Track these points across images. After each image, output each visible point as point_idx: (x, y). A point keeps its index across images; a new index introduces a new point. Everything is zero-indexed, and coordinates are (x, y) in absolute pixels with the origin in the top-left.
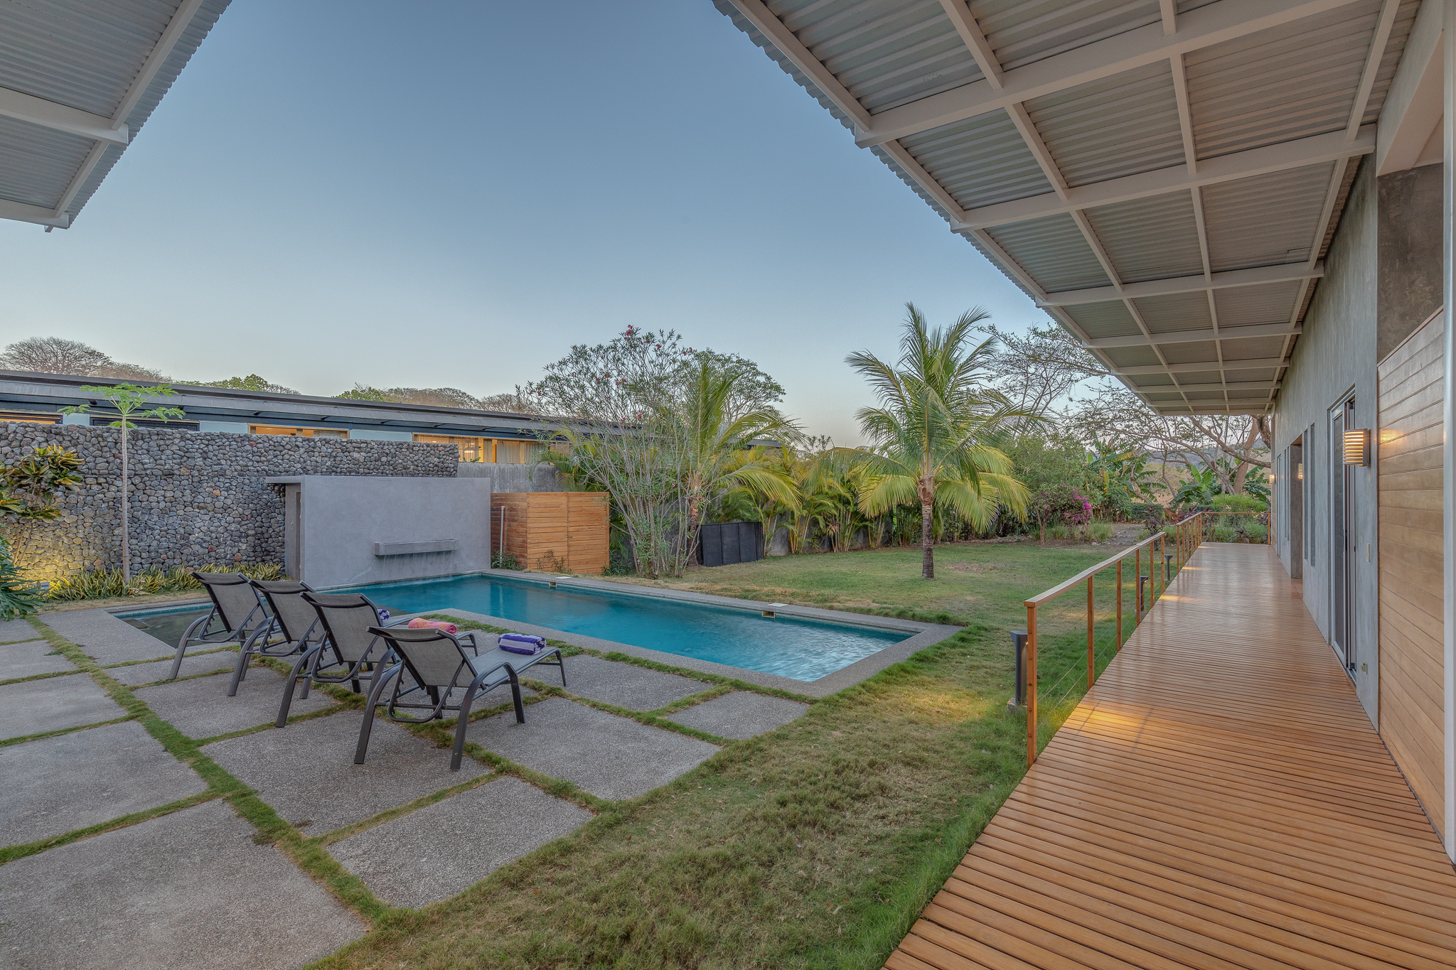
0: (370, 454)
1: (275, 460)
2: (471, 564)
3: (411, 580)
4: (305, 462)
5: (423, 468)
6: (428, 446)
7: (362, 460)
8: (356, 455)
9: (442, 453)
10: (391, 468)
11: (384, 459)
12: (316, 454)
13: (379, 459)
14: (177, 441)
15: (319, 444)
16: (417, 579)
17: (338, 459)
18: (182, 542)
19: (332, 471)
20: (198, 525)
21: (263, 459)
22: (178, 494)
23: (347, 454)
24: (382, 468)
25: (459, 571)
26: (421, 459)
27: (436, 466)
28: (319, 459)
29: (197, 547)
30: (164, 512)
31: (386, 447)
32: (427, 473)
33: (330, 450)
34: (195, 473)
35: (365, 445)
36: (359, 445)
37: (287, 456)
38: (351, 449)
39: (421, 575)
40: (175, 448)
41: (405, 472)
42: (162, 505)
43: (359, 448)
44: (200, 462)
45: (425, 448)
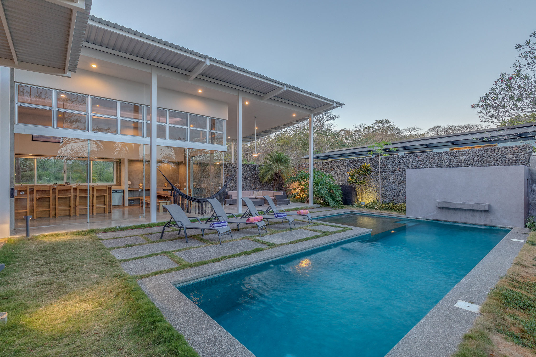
0: (468, 157)
1: (426, 163)
2: (506, 221)
3: (458, 223)
4: (438, 163)
5: (501, 162)
6: (505, 148)
7: (463, 160)
8: (461, 158)
9: (517, 151)
10: (480, 163)
11: (475, 159)
12: (442, 159)
13: (472, 159)
14: (397, 159)
15: (443, 154)
16: (462, 223)
17: (452, 160)
18: (398, 194)
19: (450, 166)
20: (402, 188)
21: (422, 163)
22: (397, 177)
23: (456, 158)
24: (474, 163)
25: (494, 224)
26: (500, 156)
27: (511, 159)
28: (443, 162)
29: (402, 196)
30: (393, 183)
31: (477, 152)
32: (504, 164)
33: (448, 157)
34: (401, 170)
35: (465, 152)
36: (462, 153)
37: (430, 161)
38: (458, 155)
39: (463, 221)
40: (396, 161)
41: (489, 164)
42: (393, 181)
43: (463, 154)
44: (402, 166)
45: (503, 149)
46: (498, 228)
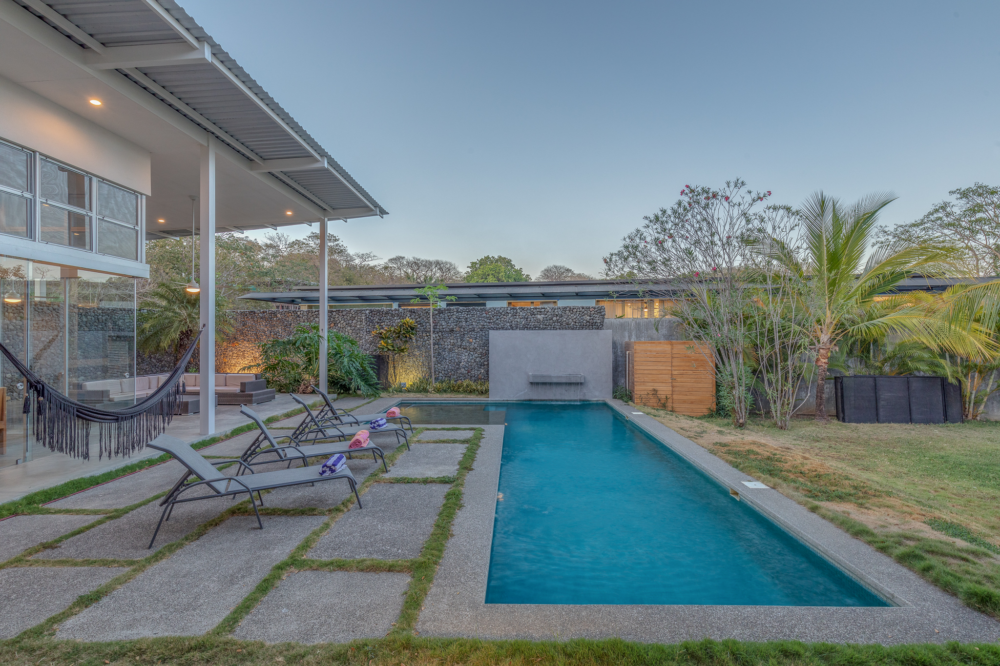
0: (547, 316)
1: (497, 321)
2: (597, 393)
3: (552, 400)
4: (512, 322)
5: (579, 324)
6: (583, 308)
7: (542, 320)
8: (539, 317)
9: (593, 312)
10: (559, 324)
11: (555, 319)
12: (517, 317)
13: (551, 319)
14: (455, 313)
15: (519, 311)
16: (557, 401)
17: (529, 319)
18: (457, 366)
19: (526, 327)
20: (463, 358)
21: (491, 321)
22: (456, 341)
23: (533, 316)
24: (553, 324)
25: (587, 398)
26: (578, 317)
27: (588, 322)
28: (519, 320)
29: (463, 370)
30: (450, 350)
31: (556, 311)
32: (582, 327)
33: (524, 314)
34: (462, 330)
35: (544, 310)
36: (540, 310)
37: (502, 319)
38: (536, 313)
39: (558, 397)
40: (454, 317)
41: (568, 327)
42: (449, 346)
43: (541, 312)
44: (464, 323)
45: (581, 309)
46: (591, 402)
